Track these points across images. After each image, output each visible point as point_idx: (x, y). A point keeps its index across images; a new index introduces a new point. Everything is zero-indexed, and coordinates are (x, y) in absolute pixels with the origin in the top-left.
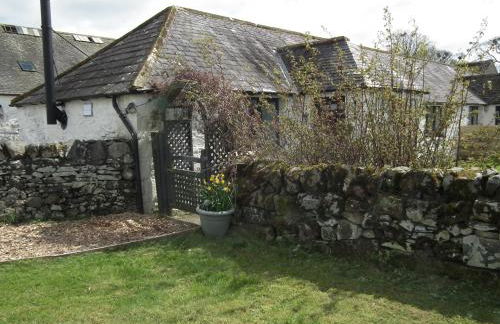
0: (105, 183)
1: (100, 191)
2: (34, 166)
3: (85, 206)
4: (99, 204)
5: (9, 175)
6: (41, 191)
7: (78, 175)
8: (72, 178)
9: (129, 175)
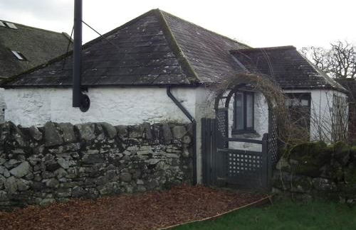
0: (171, 160)
1: (168, 167)
2: (124, 146)
3: (159, 181)
4: (167, 179)
5: (108, 153)
6: (130, 167)
7: (154, 154)
8: (150, 156)
9: (187, 153)
